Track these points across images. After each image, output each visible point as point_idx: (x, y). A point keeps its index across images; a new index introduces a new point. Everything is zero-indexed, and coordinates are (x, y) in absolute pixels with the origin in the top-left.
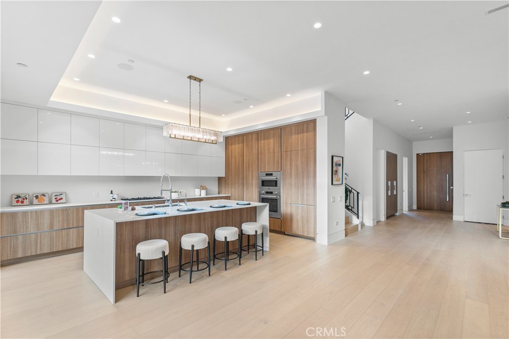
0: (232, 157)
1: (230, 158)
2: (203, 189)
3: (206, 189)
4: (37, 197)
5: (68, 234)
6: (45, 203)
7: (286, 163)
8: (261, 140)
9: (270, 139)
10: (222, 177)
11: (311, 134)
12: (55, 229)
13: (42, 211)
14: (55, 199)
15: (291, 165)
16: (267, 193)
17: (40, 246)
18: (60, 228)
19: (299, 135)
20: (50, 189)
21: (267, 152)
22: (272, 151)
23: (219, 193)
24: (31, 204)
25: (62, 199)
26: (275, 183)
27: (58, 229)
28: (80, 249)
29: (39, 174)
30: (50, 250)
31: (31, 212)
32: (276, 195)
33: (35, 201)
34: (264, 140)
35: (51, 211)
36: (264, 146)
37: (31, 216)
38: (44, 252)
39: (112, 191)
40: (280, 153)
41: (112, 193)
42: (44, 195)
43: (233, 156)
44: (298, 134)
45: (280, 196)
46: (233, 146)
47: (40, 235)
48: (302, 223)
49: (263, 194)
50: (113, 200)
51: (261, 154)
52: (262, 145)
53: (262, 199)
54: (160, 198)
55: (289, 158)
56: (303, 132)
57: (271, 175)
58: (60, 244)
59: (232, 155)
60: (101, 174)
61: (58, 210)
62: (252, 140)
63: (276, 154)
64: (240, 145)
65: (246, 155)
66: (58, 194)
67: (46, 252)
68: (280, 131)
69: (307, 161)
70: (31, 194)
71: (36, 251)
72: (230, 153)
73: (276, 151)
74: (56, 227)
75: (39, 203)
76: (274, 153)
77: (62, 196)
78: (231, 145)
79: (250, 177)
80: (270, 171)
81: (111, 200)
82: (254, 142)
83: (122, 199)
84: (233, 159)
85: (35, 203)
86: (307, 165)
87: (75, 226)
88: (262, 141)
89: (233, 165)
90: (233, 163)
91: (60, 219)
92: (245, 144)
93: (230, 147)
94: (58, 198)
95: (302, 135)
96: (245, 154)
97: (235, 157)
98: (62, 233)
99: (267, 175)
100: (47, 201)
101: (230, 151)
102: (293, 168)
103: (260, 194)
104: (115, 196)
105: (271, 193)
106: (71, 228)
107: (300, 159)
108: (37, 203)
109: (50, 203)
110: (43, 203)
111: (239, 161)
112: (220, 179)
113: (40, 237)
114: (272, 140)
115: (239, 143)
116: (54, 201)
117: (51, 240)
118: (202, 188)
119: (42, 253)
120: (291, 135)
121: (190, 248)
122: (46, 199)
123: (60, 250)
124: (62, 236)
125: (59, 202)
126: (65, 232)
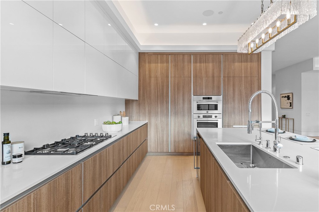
7: (228, 88)
8: (195, 62)
10: (133, 100)
11: (255, 64)
15: (234, 90)
19: (243, 64)
21: (204, 75)
22: (211, 75)
26: (215, 107)
36: (201, 70)
40: (221, 78)
43: (153, 75)
44: (241, 62)
46: (153, 65)
52: (198, 68)
56: (247, 61)
57: (210, 98)
59: (150, 75)
62: (183, 61)
63: (215, 78)
64: (165, 64)
65: (175, 77)
68: (221, 57)
69: (251, 87)
72: (147, 73)
73: (215, 75)
76: (213, 77)
78: (150, 63)
80: (208, 95)
82: (186, 63)
84: (153, 79)
88: (198, 64)
90: (152, 84)
93: (147, 65)
95: (245, 63)
97: (156, 77)
99: (204, 98)
101: (147, 69)
102: (237, 93)
107: (243, 85)
111: (163, 83)
112: (128, 102)
114: (211, 65)
115: (162, 62)
118: (122, 114)
120: (234, 62)
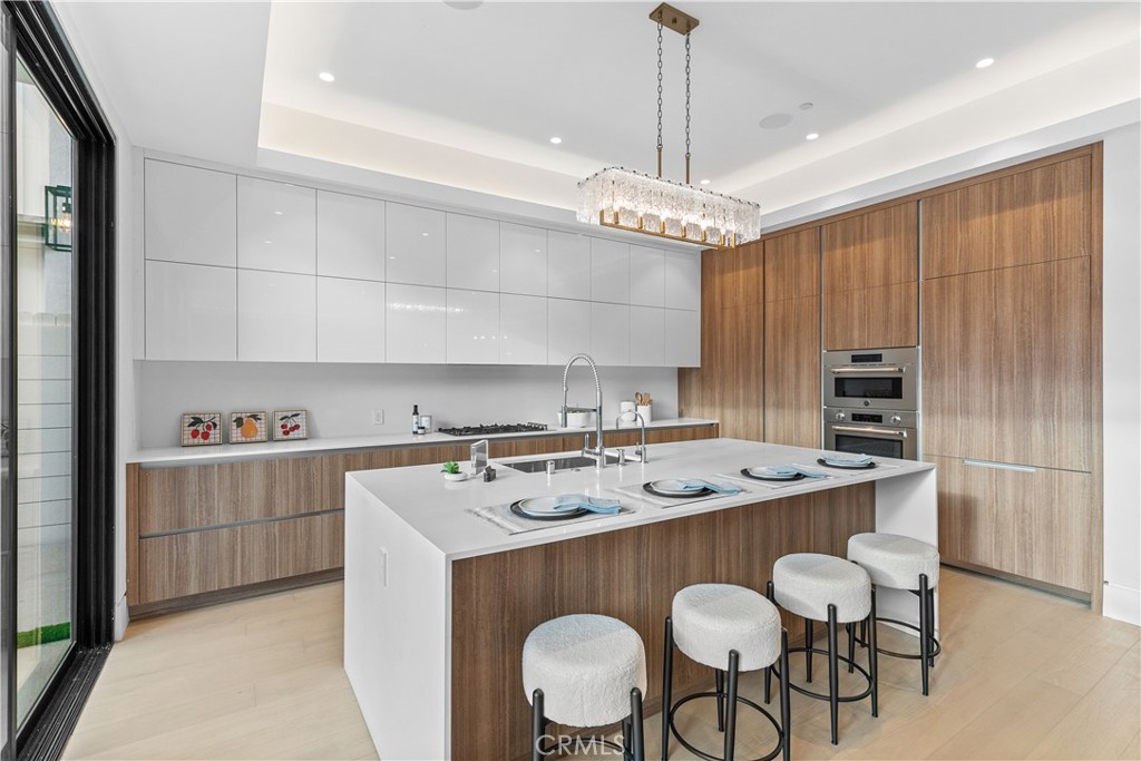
0: (723, 308)
1: (718, 309)
2: (642, 403)
3: (650, 402)
4: (239, 422)
5: (309, 530)
6: (258, 438)
8: (832, 247)
9: (871, 239)
10: (691, 369)
11: (1070, 205)
12: (278, 515)
13: (246, 463)
14: (283, 426)
16: (858, 418)
17: (242, 562)
18: (291, 513)
19: (1008, 215)
20: (269, 400)
21: (855, 283)
22: (877, 278)
23: (681, 415)
24: (226, 441)
25: (297, 427)
26: (893, 388)
27: (284, 515)
28: (335, 574)
29: (240, 360)
30: (267, 575)
31: (219, 465)
32: (897, 425)
33: (236, 433)
34: (845, 245)
35: (269, 463)
36: (846, 267)
37: (220, 478)
38: (251, 582)
39: (416, 407)
40: (914, 285)
41: (416, 413)
42: (255, 417)
43: (728, 304)
44: (1000, 209)
45: (913, 431)
46: (728, 277)
47: (242, 531)
48: (1022, 532)
49: (842, 422)
50: (420, 431)
51: (833, 290)
52: (838, 264)
53: (837, 436)
54: (536, 429)
55: (956, 298)
56: (1026, 200)
57: (877, 358)
58: (291, 557)
59: (723, 303)
60: (390, 361)
61: (284, 459)
62: (797, 252)
63: (895, 289)
64: (753, 270)
65: (776, 301)
66: (290, 414)
67: (256, 580)
68: (914, 210)
70: (226, 411)
71: (232, 578)
72: (717, 298)
73: (895, 278)
74: (280, 511)
75: (244, 439)
76: (887, 285)
77: (298, 420)
78: (722, 272)
79: (791, 369)
80: (872, 345)
81: (416, 433)
82: (804, 257)
83: (440, 430)
84: (728, 313)
85: (234, 440)
86: (1049, 321)
87: (327, 506)
88: (839, 252)
89: (727, 334)
90: (727, 326)
91: (290, 487)
92: (769, 267)
93: (717, 279)
94: (289, 426)
96: (770, 296)
97: (735, 307)
98: (295, 528)
99: (856, 359)
100: (262, 434)
101: (717, 290)
103: (830, 420)
104: (425, 422)
105: (877, 419)
106: (317, 513)
107: (1009, 301)
108: (240, 439)
109: (271, 439)
110: (253, 439)
111: (748, 320)
112: (683, 374)
113: (242, 537)
114: (878, 246)
115: (747, 266)
116: (279, 433)
117: (268, 548)
118: (640, 399)
119: (246, 583)
120: (966, 218)
121: (723, 665)
122: (261, 427)
123: (291, 575)
124: (296, 536)
125: (292, 435)
126: (301, 523)
